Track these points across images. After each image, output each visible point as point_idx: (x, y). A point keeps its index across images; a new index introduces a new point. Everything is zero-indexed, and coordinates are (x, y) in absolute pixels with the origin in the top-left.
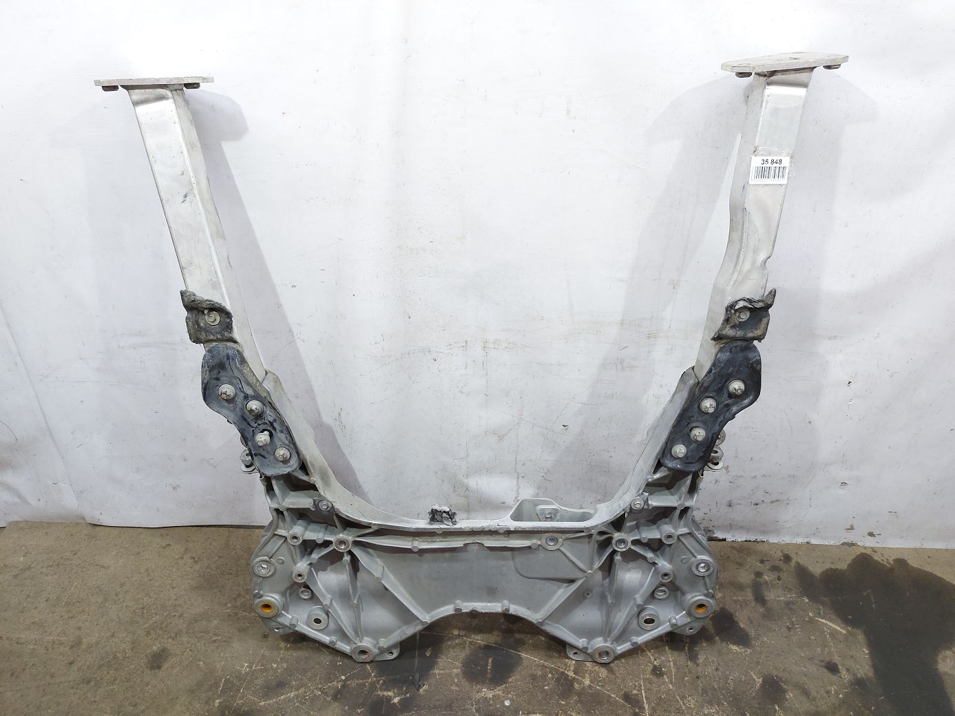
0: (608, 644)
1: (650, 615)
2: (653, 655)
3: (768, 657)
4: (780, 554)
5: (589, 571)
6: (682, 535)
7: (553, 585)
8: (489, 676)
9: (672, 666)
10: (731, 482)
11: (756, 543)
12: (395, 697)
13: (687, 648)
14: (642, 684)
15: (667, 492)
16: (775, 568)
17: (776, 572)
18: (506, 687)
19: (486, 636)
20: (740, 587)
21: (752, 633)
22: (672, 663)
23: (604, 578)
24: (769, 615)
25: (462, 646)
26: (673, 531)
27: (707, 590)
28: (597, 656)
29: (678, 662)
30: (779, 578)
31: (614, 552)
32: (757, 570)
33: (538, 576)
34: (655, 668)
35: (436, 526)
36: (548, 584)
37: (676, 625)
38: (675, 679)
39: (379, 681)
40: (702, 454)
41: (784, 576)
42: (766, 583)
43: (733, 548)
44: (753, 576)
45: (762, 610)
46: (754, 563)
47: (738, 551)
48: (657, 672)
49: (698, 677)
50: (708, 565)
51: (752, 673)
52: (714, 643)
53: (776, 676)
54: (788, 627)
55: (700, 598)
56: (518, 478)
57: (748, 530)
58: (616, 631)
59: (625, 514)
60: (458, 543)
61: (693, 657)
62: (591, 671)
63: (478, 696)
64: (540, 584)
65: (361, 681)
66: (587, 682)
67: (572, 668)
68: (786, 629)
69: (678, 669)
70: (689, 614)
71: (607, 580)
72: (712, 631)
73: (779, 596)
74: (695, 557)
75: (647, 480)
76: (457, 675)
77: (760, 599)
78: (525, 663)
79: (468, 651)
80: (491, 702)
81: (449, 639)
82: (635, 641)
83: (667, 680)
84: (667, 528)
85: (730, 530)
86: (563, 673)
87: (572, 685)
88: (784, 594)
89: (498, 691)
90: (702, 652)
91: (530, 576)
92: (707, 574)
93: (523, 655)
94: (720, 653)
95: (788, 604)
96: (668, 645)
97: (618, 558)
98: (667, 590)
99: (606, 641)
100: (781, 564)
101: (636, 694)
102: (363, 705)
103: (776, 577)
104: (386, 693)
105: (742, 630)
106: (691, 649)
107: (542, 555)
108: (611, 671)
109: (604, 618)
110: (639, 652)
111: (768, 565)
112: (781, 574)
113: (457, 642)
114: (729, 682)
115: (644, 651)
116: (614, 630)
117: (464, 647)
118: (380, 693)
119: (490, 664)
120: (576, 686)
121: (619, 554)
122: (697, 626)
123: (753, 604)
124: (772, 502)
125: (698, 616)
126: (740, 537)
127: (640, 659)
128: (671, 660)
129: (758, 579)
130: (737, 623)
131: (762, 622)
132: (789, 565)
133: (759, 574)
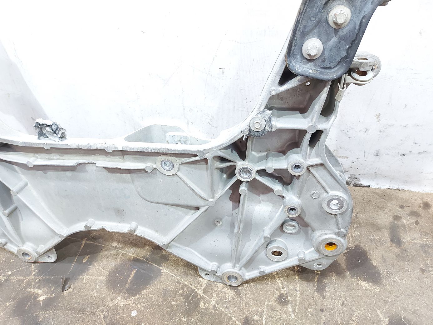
0: (236, 270)
1: (278, 247)
2: (282, 283)
3: (397, 297)
4: (419, 202)
5: (211, 200)
6: (312, 166)
7: (180, 212)
8: (127, 286)
9: (298, 296)
10: (381, 131)
11: (398, 191)
12: (42, 295)
13: (316, 280)
14: (265, 310)
15: (300, 115)
16: (414, 214)
17: (414, 217)
18: (138, 298)
19: (138, 250)
20: (378, 228)
21: (384, 271)
22: (299, 292)
23: (234, 209)
24: (403, 256)
25: (115, 256)
26: (303, 161)
27: (339, 229)
28: (226, 279)
29: (305, 292)
30: (417, 223)
31: (239, 183)
32: (396, 214)
33: (159, 201)
34: (281, 295)
35: (43, 141)
36: (172, 209)
37: (304, 260)
38: (299, 308)
39: (35, 279)
40: (345, 54)
41: (422, 221)
42: (404, 226)
43: (375, 193)
44: (391, 219)
45: (397, 250)
46: (393, 207)
47: (380, 196)
48: (282, 300)
49: (322, 310)
50: (341, 204)
51: (378, 312)
52: (344, 277)
53: (405, 318)
54: (421, 269)
55: (331, 236)
56: (188, 123)
57: (392, 179)
58: (244, 259)
59: (243, 136)
60: (71, 161)
61: (320, 289)
62: (220, 292)
63: (111, 304)
64: (164, 209)
65: (22, 278)
66: (213, 302)
67: (203, 287)
68: (419, 271)
69: (303, 299)
70: (318, 251)
71: (237, 210)
72: (344, 266)
73: (415, 239)
74: (327, 192)
75: (270, 92)
76: (101, 282)
77: (396, 240)
78: (163, 277)
79: (118, 261)
80: (121, 311)
81: (106, 250)
82: (262, 270)
83: (290, 309)
84: (295, 157)
85: (375, 178)
86: (193, 290)
87: (198, 304)
88: (421, 238)
89: (130, 302)
90: (330, 285)
91: (152, 200)
92: (339, 212)
93: (164, 270)
94: (348, 288)
95: (423, 247)
96: (298, 275)
97: (243, 188)
98: (297, 225)
99: (234, 267)
100: (421, 211)
101: (257, 320)
102: (14, 298)
103: (414, 221)
104: (36, 291)
105: (375, 267)
106: (320, 281)
107: (159, 179)
108: (238, 294)
109: (233, 246)
110: (270, 278)
111: (407, 210)
112: (419, 219)
113: (112, 252)
114: (353, 318)
115: (275, 278)
116: (243, 258)
117: (116, 258)
118: (32, 290)
119: (132, 275)
120: (202, 305)
121: (244, 184)
122: (326, 263)
123: (389, 244)
124: (419, 153)
125: (327, 254)
126: (383, 185)
127: (269, 285)
128: (298, 289)
129: (396, 222)
130: (370, 260)
131: (396, 262)
132: (428, 212)
133: (397, 218)
